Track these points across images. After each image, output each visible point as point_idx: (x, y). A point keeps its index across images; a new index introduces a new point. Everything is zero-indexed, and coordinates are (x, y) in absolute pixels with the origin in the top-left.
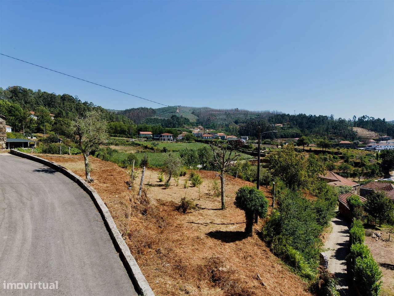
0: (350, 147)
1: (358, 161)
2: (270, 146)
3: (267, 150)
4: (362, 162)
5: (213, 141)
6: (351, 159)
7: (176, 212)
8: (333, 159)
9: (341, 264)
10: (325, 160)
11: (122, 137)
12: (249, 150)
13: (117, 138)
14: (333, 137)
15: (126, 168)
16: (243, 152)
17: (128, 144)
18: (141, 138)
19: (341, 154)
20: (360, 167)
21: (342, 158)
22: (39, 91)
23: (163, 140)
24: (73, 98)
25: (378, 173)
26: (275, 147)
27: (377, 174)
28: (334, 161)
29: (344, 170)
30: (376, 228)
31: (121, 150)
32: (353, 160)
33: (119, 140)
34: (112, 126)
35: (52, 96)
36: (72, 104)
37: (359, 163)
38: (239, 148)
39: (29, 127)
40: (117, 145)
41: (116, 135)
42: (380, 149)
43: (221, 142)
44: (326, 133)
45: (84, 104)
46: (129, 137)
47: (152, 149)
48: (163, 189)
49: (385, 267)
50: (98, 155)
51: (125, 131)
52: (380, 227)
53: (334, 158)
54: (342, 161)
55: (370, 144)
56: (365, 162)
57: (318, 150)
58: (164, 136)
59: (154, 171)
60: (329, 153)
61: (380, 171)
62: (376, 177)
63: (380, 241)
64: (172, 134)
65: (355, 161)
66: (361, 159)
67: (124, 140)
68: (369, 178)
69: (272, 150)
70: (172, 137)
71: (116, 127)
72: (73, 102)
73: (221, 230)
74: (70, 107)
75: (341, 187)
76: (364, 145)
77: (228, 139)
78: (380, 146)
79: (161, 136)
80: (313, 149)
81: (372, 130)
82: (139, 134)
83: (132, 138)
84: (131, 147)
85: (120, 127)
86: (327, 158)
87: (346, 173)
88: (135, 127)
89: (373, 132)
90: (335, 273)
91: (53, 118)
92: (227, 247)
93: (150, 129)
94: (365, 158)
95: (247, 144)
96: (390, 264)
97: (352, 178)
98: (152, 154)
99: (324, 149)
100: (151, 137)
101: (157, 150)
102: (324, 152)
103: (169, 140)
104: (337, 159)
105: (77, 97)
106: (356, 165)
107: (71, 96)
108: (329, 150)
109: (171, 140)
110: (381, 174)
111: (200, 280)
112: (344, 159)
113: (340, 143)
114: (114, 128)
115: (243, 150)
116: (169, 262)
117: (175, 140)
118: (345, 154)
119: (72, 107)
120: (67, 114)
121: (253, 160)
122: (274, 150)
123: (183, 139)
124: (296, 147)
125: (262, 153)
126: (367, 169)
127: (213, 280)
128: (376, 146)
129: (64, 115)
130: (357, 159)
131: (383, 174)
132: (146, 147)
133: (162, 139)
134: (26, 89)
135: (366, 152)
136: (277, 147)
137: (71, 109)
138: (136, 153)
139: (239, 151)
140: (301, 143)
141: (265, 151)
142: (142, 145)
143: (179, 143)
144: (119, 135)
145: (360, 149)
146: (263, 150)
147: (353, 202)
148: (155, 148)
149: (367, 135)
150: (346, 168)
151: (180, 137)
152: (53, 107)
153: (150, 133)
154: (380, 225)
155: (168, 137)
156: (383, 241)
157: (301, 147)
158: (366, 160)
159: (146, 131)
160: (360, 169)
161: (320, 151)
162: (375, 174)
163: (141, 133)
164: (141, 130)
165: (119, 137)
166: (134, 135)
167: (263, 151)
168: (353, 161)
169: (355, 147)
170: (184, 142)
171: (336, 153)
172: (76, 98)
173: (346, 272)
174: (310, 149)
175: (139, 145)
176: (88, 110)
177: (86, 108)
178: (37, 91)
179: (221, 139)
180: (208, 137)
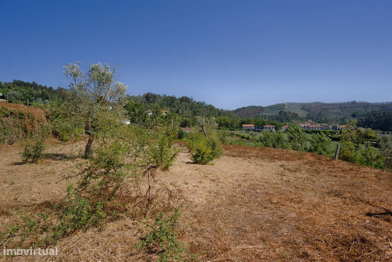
5: (322, 132)
11: (225, 129)
13: (220, 130)
22: (165, 95)
24: (190, 99)
35: (173, 99)
36: (187, 104)
45: (197, 103)
46: (231, 130)
47: (248, 138)
51: (228, 124)
58: (265, 128)
64: (275, 126)
67: (226, 132)
70: (274, 129)
71: (221, 121)
72: (189, 102)
74: (185, 106)
77: (341, 129)
79: (263, 128)
82: (242, 127)
83: (234, 130)
85: (224, 121)
88: (238, 120)
93: (253, 122)
100: (253, 129)
105: (192, 98)
107: (188, 98)
119: (187, 106)
129: (180, 113)
132: (243, 137)
134: (156, 94)
137: (186, 108)
144: (223, 128)
151: (284, 129)
153: (253, 125)
155: (270, 129)
159: (249, 124)
163: (243, 125)
164: (244, 123)
166: (237, 128)
176: (200, 108)
177: (198, 107)
178: (163, 95)
179: (333, 129)
180: (316, 128)
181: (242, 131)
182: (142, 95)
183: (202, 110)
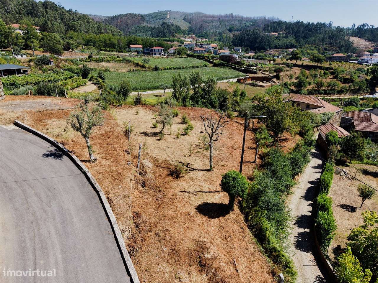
0: (343, 60)
1: (348, 77)
2: (262, 61)
3: (259, 66)
4: (351, 78)
5: (205, 57)
6: (341, 74)
7: (171, 178)
8: (323, 75)
9: (308, 205)
10: (316, 76)
11: (112, 51)
12: (241, 67)
13: (107, 53)
14: (328, 48)
15: (121, 106)
16: (235, 69)
17: (119, 61)
18: (132, 52)
19: (332, 69)
20: (348, 83)
21: (332, 73)
23: (154, 54)
24: (56, 5)
25: (364, 89)
26: (267, 62)
27: (363, 91)
28: (324, 77)
29: (332, 87)
30: (346, 164)
31: (112, 68)
32: (343, 75)
33: (109, 55)
34: (101, 39)
36: (55, 13)
37: (348, 79)
38: (231, 65)
39: (16, 44)
40: (108, 61)
41: (106, 50)
42: (373, 62)
43: (213, 57)
44: (322, 43)
45: (68, 12)
46: (119, 52)
47: (143, 66)
48: (158, 140)
49: (344, 208)
50: (92, 77)
51: (115, 44)
52: (350, 163)
53: (324, 73)
54: (332, 76)
55: (363, 57)
56: (354, 78)
57: (311, 66)
58: (154, 50)
59: (148, 109)
60: (321, 68)
61: (367, 87)
62: (361, 94)
63: (346, 179)
64: (163, 47)
65: (344, 77)
66: (351, 75)
67: (115, 55)
68: (355, 94)
69: (263, 66)
70: (163, 52)
71: (105, 40)
72: (57, 10)
73: (209, 202)
74: (54, 17)
75: (324, 114)
76: (357, 58)
77: (221, 54)
78: (373, 59)
79: (152, 50)
80: (305, 64)
81: (369, 40)
82: (129, 47)
83: (122, 52)
84: (122, 64)
85: (109, 40)
86: (317, 75)
87: (334, 90)
88: (124, 39)
89: (370, 43)
90: (302, 215)
91: (39, 31)
92: (212, 224)
93: (140, 42)
94: (355, 73)
95: (239, 60)
96: (349, 205)
97: (339, 95)
98: (144, 73)
99: (316, 64)
100: (141, 51)
101: (149, 68)
102: (315, 67)
103: (160, 54)
104: (327, 74)
106: (346, 81)
108: (321, 65)
109: (163, 55)
110: (367, 90)
111: (190, 265)
112: (334, 75)
113: (334, 55)
114: (104, 41)
115: (236, 66)
116: (166, 246)
117: (166, 54)
118: (336, 70)
119: (56, 16)
120: (53, 25)
121: (245, 78)
122: (266, 66)
123: (174, 53)
124: (289, 61)
125: (254, 69)
126: (354, 86)
127: (200, 264)
128: (369, 59)
129: (50, 26)
130: (347, 75)
131: (369, 91)
132: (137, 65)
133: (152, 53)
135: (357, 65)
136: (270, 62)
138: (128, 71)
139: (231, 68)
140: (294, 56)
141: (257, 67)
142: (133, 61)
143: (171, 58)
144: (109, 49)
145: (352, 63)
146: (255, 66)
147: (331, 138)
148: (146, 65)
149: (363, 46)
150: (334, 85)
151: (171, 51)
152: (36, 16)
153: (141, 46)
154: (350, 161)
155: (159, 51)
156: (349, 179)
157: (294, 62)
158: (356, 76)
159: (137, 44)
160: (348, 85)
161: (312, 66)
162: (361, 91)
163: (132, 46)
164: (130, 43)
165: (109, 51)
166: (124, 49)
167: (254, 68)
168: (343, 77)
169: (348, 60)
170: (176, 57)
171: (327, 69)
172: (59, 5)
173: (310, 214)
174: (302, 64)
175: (130, 61)
176: (74, 20)
179: (214, 53)
180: (200, 51)
181: (131, 54)
183: (78, 23)
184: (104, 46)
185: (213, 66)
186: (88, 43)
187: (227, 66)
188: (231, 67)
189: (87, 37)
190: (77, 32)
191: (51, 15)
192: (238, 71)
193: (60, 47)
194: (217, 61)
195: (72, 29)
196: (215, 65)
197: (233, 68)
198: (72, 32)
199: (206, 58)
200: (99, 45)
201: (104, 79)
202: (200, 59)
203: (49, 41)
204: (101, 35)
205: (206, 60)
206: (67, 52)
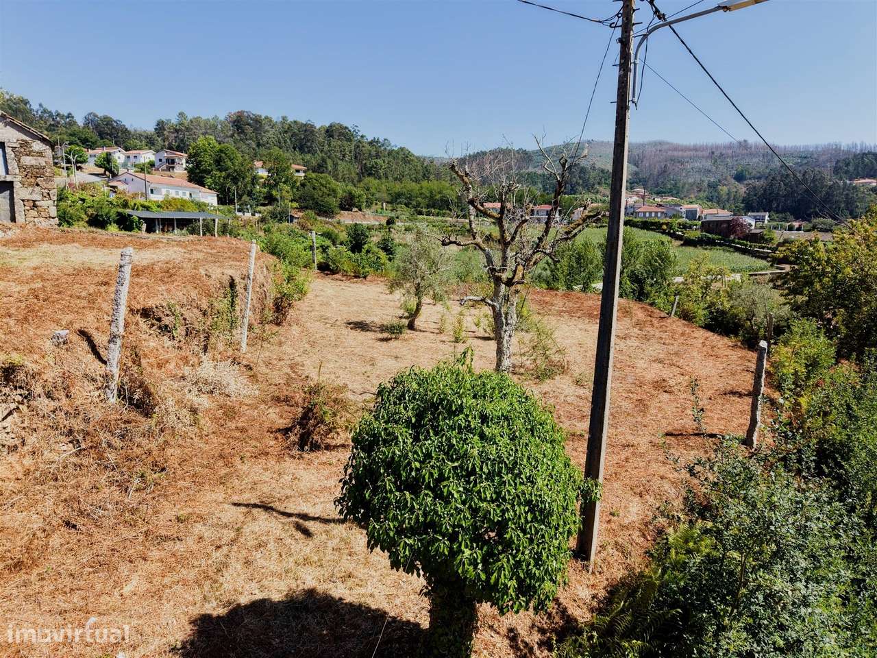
5: (663, 224)
11: (444, 215)
12: (763, 248)
13: (432, 218)
16: (744, 251)
22: (284, 118)
24: (350, 131)
33: (435, 221)
34: (424, 191)
35: (308, 130)
36: (345, 144)
38: (733, 241)
41: (432, 212)
43: (684, 227)
45: (371, 143)
46: (457, 216)
51: (451, 202)
58: (538, 212)
67: (446, 221)
71: (431, 192)
72: (349, 140)
77: (705, 218)
85: (439, 193)
91: (303, 175)
95: (758, 231)
105: (357, 129)
107: (346, 128)
114: (428, 195)
115: (746, 245)
119: (345, 150)
120: (335, 165)
129: (330, 168)
134: (260, 116)
137: (344, 156)
139: (732, 250)
144: (437, 211)
151: (578, 214)
152: (309, 152)
163: (487, 205)
165: (438, 215)
172: (355, 131)
176: (377, 156)
177: (373, 153)
178: (281, 119)
179: (686, 217)
180: (650, 213)
182: (222, 118)
183: (384, 162)
184: (428, 206)
185: (682, 245)
186: (395, 199)
187: (720, 245)
188: (731, 247)
189: (398, 187)
190: (380, 178)
191: (335, 147)
192: (753, 256)
193: (334, 202)
194: (694, 234)
195: (370, 175)
196: (688, 243)
197: (737, 250)
198: (371, 179)
199: (665, 227)
200: (418, 205)
201: (391, 254)
202: (648, 229)
203: (314, 189)
204: (425, 183)
205: (664, 232)
206: (346, 212)
